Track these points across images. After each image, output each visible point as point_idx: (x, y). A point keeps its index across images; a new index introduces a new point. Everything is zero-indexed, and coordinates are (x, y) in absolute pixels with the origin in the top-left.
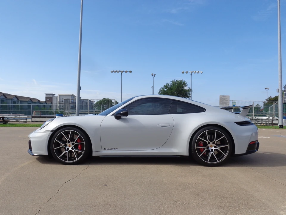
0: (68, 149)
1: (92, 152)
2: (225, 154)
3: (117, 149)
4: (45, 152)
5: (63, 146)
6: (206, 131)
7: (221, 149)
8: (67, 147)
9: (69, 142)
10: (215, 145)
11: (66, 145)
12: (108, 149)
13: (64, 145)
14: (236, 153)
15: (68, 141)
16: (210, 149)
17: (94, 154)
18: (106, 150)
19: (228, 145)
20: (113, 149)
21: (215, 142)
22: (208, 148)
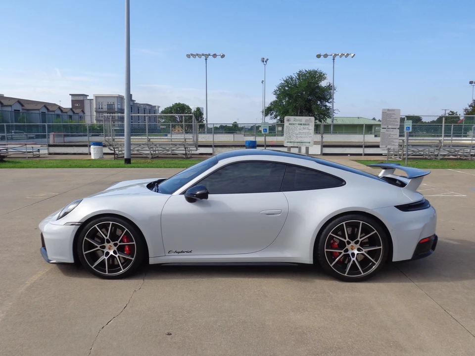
0: (108, 253)
1: (149, 258)
2: (376, 262)
3: (191, 252)
4: (70, 259)
5: (98, 248)
6: (344, 223)
7: (369, 253)
8: (105, 251)
9: (108, 242)
10: (358, 246)
11: (104, 247)
12: (176, 252)
13: (101, 247)
14: (395, 259)
15: (107, 240)
16: (350, 252)
17: (152, 261)
18: (173, 254)
19: (381, 247)
20: (183, 252)
21: (358, 241)
22: (347, 250)
